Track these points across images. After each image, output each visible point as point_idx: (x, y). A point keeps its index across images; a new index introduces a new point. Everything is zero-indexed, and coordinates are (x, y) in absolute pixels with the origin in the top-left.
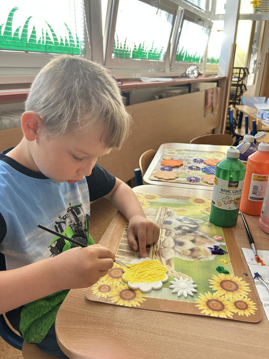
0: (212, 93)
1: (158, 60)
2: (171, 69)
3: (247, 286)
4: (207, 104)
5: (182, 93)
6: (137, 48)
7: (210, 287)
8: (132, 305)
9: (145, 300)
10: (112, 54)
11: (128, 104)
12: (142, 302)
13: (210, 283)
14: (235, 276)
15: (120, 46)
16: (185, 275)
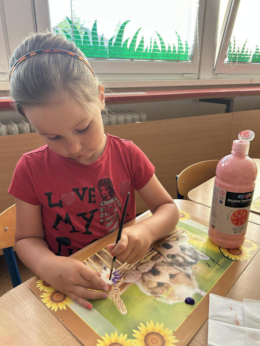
7: (134, 331)
8: (51, 308)
9: (65, 309)
10: (225, 58)
11: (227, 111)
12: (61, 309)
13: (139, 327)
14: (173, 335)
15: (236, 50)
16: (124, 305)
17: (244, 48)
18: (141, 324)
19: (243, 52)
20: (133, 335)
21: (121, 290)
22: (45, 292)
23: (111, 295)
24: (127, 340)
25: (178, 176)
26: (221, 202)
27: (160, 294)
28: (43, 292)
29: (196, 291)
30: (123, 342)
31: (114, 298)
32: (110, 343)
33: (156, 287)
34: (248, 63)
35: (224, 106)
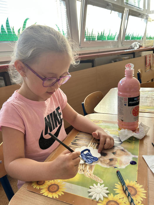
0: (150, 57)
1: (114, 40)
2: (122, 45)
3: (144, 193)
4: (147, 64)
5: (129, 58)
6: (100, 34)
7: (114, 190)
8: (53, 197)
9: (63, 194)
10: (84, 39)
11: (93, 66)
12: (61, 195)
13: (116, 187)
14: (137, 184)
15: (89, 34)
16: (99, 178)
17: (92, 33)
18: (116, 184)
19: (92, 35)
20: (116, 192)
21: (91, 170)
22: (42, 189)
23: (87, 175)
24: (114, 196)
25: (84, 103)
26: (125, 105)
27: (115, 164)
28: (40, 189)
29: (132, 157)
30: (112, 198)
31: (90, 176)
32: (106, 203)
33: (110, 162)
34: (95, 41)
35: (90, 64)
